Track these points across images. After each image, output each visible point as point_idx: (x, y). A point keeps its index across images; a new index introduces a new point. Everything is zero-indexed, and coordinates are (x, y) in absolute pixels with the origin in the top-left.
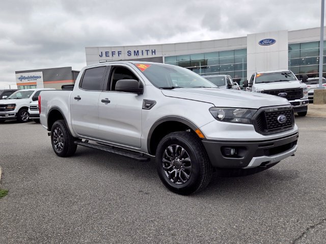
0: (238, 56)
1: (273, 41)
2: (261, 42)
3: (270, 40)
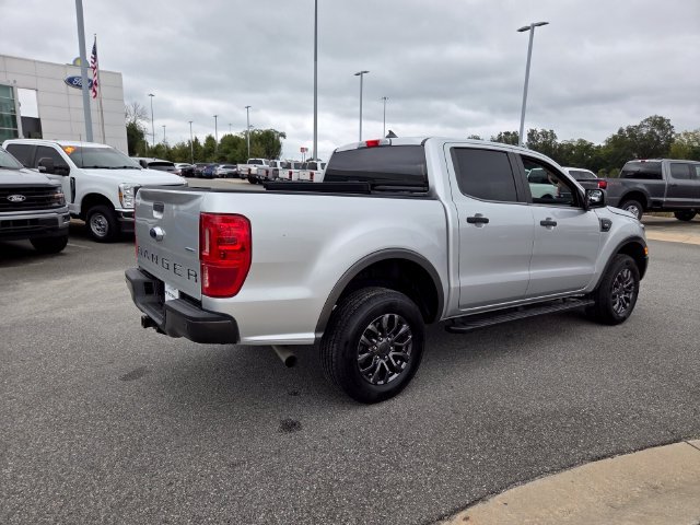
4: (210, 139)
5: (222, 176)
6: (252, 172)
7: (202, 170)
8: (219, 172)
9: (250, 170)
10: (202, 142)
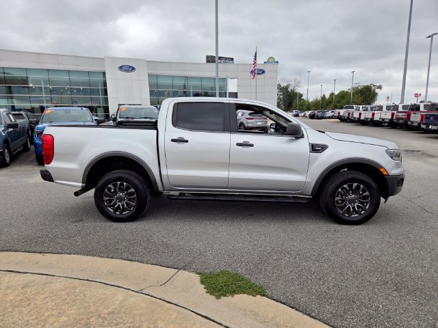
0: (94, 79)
1: (133, 69)
2: (121, 68)
3: (130, 67)
4: (332, 94)
5: (329, 118)
6: (341, 114)
7: (320, 114)
8: (328, 115)
9: (339, 113)
10: (327, 96)
